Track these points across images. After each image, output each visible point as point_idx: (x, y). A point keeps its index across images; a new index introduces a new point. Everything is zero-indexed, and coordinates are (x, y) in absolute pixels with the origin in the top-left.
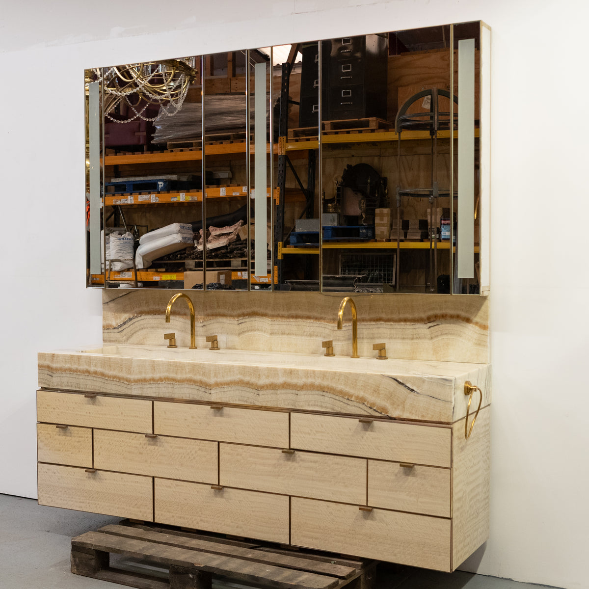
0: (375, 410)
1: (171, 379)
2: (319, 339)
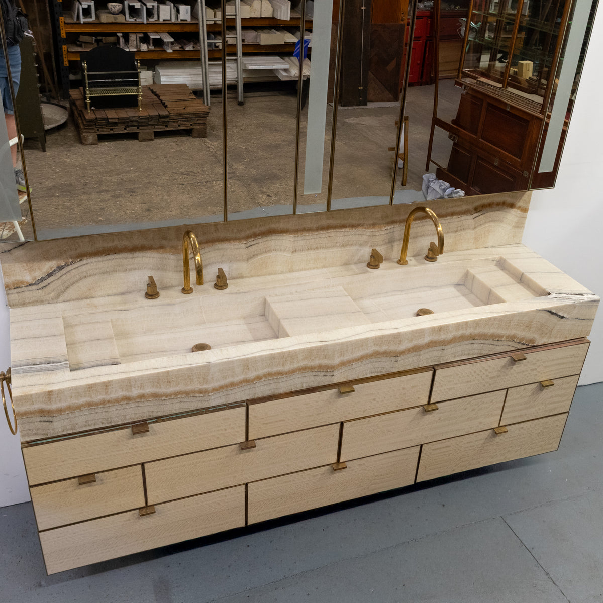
0: (522, 343)
1: (275, 373)
2: (354, 248)
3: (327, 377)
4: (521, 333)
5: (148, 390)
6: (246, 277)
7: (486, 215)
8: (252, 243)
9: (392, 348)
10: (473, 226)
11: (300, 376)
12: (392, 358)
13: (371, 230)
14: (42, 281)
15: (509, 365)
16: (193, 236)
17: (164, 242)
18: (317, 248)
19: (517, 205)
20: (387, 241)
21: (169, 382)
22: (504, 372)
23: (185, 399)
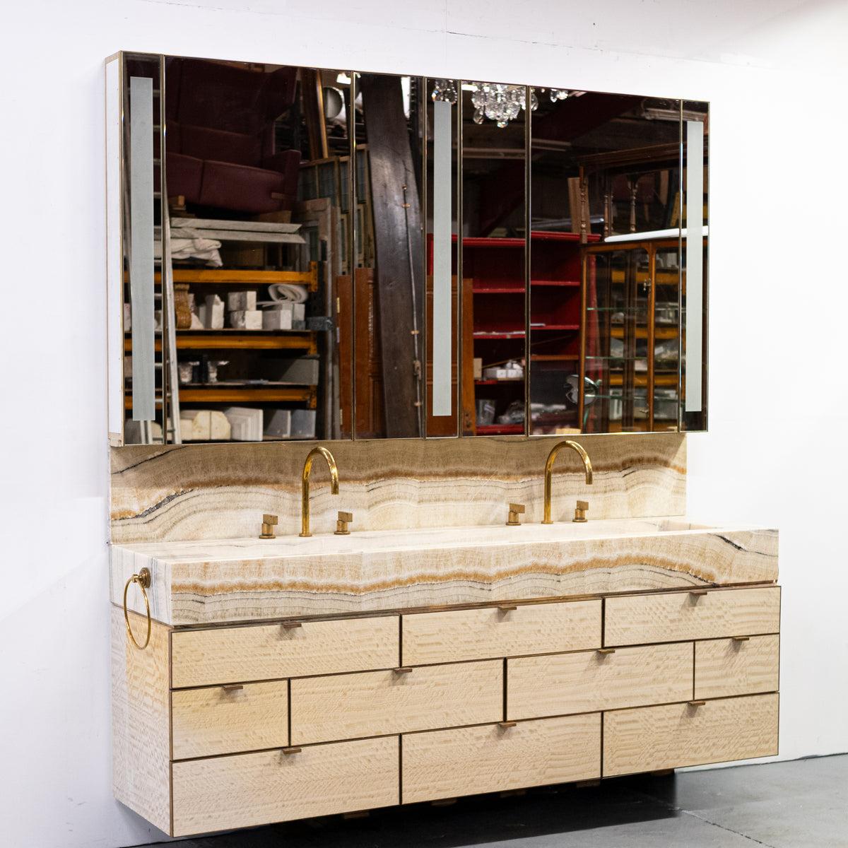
0: (700, 579)
1: (429, 577)
2: (489, 503)
3: (484, 591)
4: (696, 565)
5: (300, 578)
6: (367, 530)
7: (637, 473)
8: (374, 486)
9: (553, 562)
10: (624, 487)
11: (455, 584)
12: (553, 575)
13: (506, 482)
14: (150, 513)
15: (689, 606)
16: (323, 449)
17: (280, 477)
18: (446, 499)
19: (672, 464)
20: (525, 497)
21: (321, 571)
22: (686, 615)
23: (336, 597)
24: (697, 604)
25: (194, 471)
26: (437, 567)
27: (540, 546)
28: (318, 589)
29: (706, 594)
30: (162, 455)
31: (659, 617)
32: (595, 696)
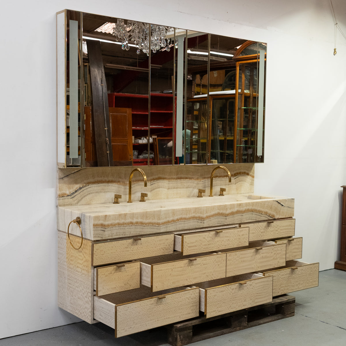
0: (270, 217)
1: (183, 218)
2: (191, 189)
3: (202, 223)
4: (269, 212)
5: (140, 220)
7: (239, 178)
8: (153, 183)
9: (224, 212)
10: (235, 183)
11: (192, 221)
12: (224, 217)
13: (197, 181)
14: (73, 194)
15: (267, 227)
17: (120, 180)
19: (250, 174)
20: (203, 187)
21: (147, 217)
22: (266, 230)
23: (152, 227)
24: (270, 226)
25: (89, 178)
26: (186, 215)
27: (220, 206)
28: (146, 224)
29: (273, 222)
30: (77, 171)
31: (258, 231)
32: (255, 266)
